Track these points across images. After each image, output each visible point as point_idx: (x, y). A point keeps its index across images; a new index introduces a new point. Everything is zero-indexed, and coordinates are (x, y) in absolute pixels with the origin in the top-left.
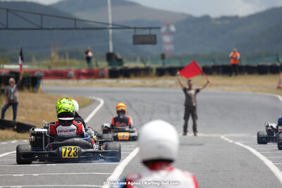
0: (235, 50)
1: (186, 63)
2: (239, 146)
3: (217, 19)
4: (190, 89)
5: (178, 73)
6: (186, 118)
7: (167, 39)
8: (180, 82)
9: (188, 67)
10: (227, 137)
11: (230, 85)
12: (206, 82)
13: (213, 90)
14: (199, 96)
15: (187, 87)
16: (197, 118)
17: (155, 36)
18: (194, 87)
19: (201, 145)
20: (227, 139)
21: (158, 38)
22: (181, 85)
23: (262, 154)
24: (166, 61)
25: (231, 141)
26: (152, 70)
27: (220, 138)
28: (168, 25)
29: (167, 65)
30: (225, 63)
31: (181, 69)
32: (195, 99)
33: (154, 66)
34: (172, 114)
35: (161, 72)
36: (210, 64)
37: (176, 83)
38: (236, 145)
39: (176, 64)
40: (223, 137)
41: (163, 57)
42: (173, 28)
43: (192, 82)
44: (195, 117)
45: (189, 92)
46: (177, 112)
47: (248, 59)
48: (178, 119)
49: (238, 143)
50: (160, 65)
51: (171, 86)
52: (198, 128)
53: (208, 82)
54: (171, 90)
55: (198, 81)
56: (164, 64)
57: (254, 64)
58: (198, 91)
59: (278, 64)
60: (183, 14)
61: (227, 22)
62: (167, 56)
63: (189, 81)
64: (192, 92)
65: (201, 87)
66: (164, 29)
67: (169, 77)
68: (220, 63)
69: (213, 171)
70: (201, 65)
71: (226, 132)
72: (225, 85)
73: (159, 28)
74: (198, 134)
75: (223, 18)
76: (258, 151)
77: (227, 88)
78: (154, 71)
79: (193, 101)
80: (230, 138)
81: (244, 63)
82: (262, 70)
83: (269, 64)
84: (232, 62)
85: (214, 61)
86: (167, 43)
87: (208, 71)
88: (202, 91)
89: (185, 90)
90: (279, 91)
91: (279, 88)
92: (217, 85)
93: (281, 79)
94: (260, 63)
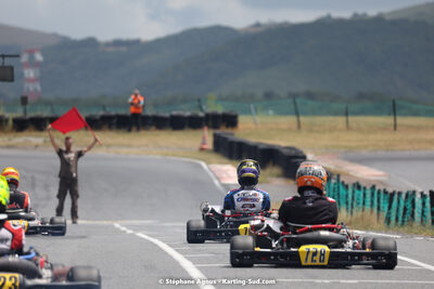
0: (137, 91)
1: (61, 112)
2: (142, 239)
3: (107, 44)
4: (68, 150)
5: (50, 126)
6: (61, 196)
7: (30, 73)
8: (52, 141)
9: (65, 116)
10: (123, 225)
11: (129, 146)
12: (92, 140)
13: (107, 152)
14: (81, 162)
16: (78, 196)
17: (12, 68)
18: (75, 149)
19: (84, 237)
20: (124, 229)
21: (16, 72)
22: (54, 144)
23: (177, 250)
24: (28, 107)
25: (129, 232)
26: (7, 120)
27: (113, 226)
28: (31, 52)
29: (31, 114)
30: (122, 112)
31: (52, 120)
32: (76, 167)
33: (10, 116)
34: (37, 189)
35: (21, 125)
36: (98, 113)
37: (45, 142)
38: (137, 237)
39: (45, 113)
40: (117, 225)
41: (24, 101)
42: (39, 57)
43: (71, 141)
44: (75, 196)
45: (66, 156)
46: (46, 187)
47: (156, 105)
48: (48, 198)
49: (140, 235)
50: (19, 113)
51: (37, 146)
52: (80, 212)
53: (96, 140)
54: (37, 153)
55: (80, 138)
56: (25, 112)
57: (165, 114)
58: (80, 154)
59: (201, 114)
60: (55, 35)
61: (124, 49)
62: (29, 100)
63: (67, 139)
64: (72, 156)
65: (85, 149)
66: (25, 58)
67: (34, 133)
68: (113, 112)
70: (84, 114)
71: (121, 217)
72: (122, 146)
73: (18, 56)
74: (79, 222)
75: (118, 43)
76: (171, 246)
77: (124, 151)
78: (11, 122)
79: (73, 169)
80: (128, 227)
81: (149, 112)
82: (177, 123)
83: (188, 114)
84: (132, 110)
85: (104, 108)
86: (30, 80)
87: (94, 124)
88: (86, 155)
89: (60, 153)
90: (203, 155)
91: (202, 149)
92: (108, 146)
93: (207, 136)
94: (175, 113)
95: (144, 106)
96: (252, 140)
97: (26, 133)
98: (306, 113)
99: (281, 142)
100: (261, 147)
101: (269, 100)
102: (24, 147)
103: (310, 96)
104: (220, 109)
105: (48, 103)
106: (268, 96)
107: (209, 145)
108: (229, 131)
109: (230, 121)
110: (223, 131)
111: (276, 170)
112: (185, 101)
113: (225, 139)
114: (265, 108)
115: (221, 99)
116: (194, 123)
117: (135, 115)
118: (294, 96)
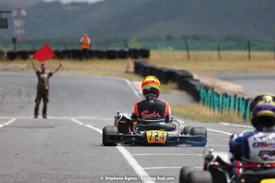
0: (86, 35)
1: (38, 48)
2: (89, 128)
3: (67, 5)
4: (43, 72)
6: (37, 101)
7: (18, 23)
8: (33, 66)
9: (41, 50)
10: (77, 120)
11: (81, 69)
12: (58, 65)
13: (67, 74)
14: (51, 80)
15: (40, 71)
16: (48, 101)
17: (6, 20)
19: (52, 127)
20: (77, 122)
21: (9, 22)
24: (17, 45)
25: (81, 124)
26: (3, 53)
27: (70, 120)
28: (19, 10)
29: (18, 49)
30: (76, 48)
31: (33, 53)
32: (48, 83)
33: (6, 50)
34: (23, 97)
35: (12, 56)
36: (61, 48)
37: (28, 67)
38: (86, 127)
39: (28, 48)
40: (73, 119)
41: (14, 40)
42: (24, 13)
43: (45, 66)
44: (46, 101)
45: (42, 76)
46: (28, 95)
47: (98, 44)
48: (30, 102)
49: (86, 125)
50: (11, 48)
51: (22, 70)
53: (61, 65)
54: (23, 74)
55: (50, 65)
56: (15, 47)
57: (104, 49)
58: (50, 75)
59: (127, 50)
61: (77, 8)
62: (18, 40)
63: (43, 65)
64: (45, 76)
65: (53, 71)
66: (14, 13)
67: (21, 61)
68: (70, 48)
69: (63, 153)
70: (53, 49)
71: (76, 115)
72: (76, 69)
73: (10, 12)
75: (73, 4)
77: (77, 73)
78: (6, 54)
79: (46, 84)
80: (80, 120)
81: (94, 48)
82: (111, 55)
83: (118, 49)
84: (82, 47)
85: (65, 45)
86: (18, 28)
87: (60, 55)
88: (54, 75)
89: (38, 73)
90: (127, 75)
91: (127, 72)
92: (68, 69)
93: (130, 63)
94: (110, 49)
95: (91, 44)
96: (159, 66)
97: (16, 61)
98: (193, 49)
99: (177, 67)
100: (165, 70)
101: (169, 40)
102: (14, 70)
103: (196, 38)
104: (138, 46)
105: (30, 42)
106: (169, 38)
107: (132, 69)
108: (144, 60)
109: (145, 54)
110: (141, 60)
111: (174, 85)
112: (116, 41)
113: (142, 66)
114: (167, 46)
115: (140, 40)
116: (122, 55)
117: (85, 50)
118: (185, 38)
